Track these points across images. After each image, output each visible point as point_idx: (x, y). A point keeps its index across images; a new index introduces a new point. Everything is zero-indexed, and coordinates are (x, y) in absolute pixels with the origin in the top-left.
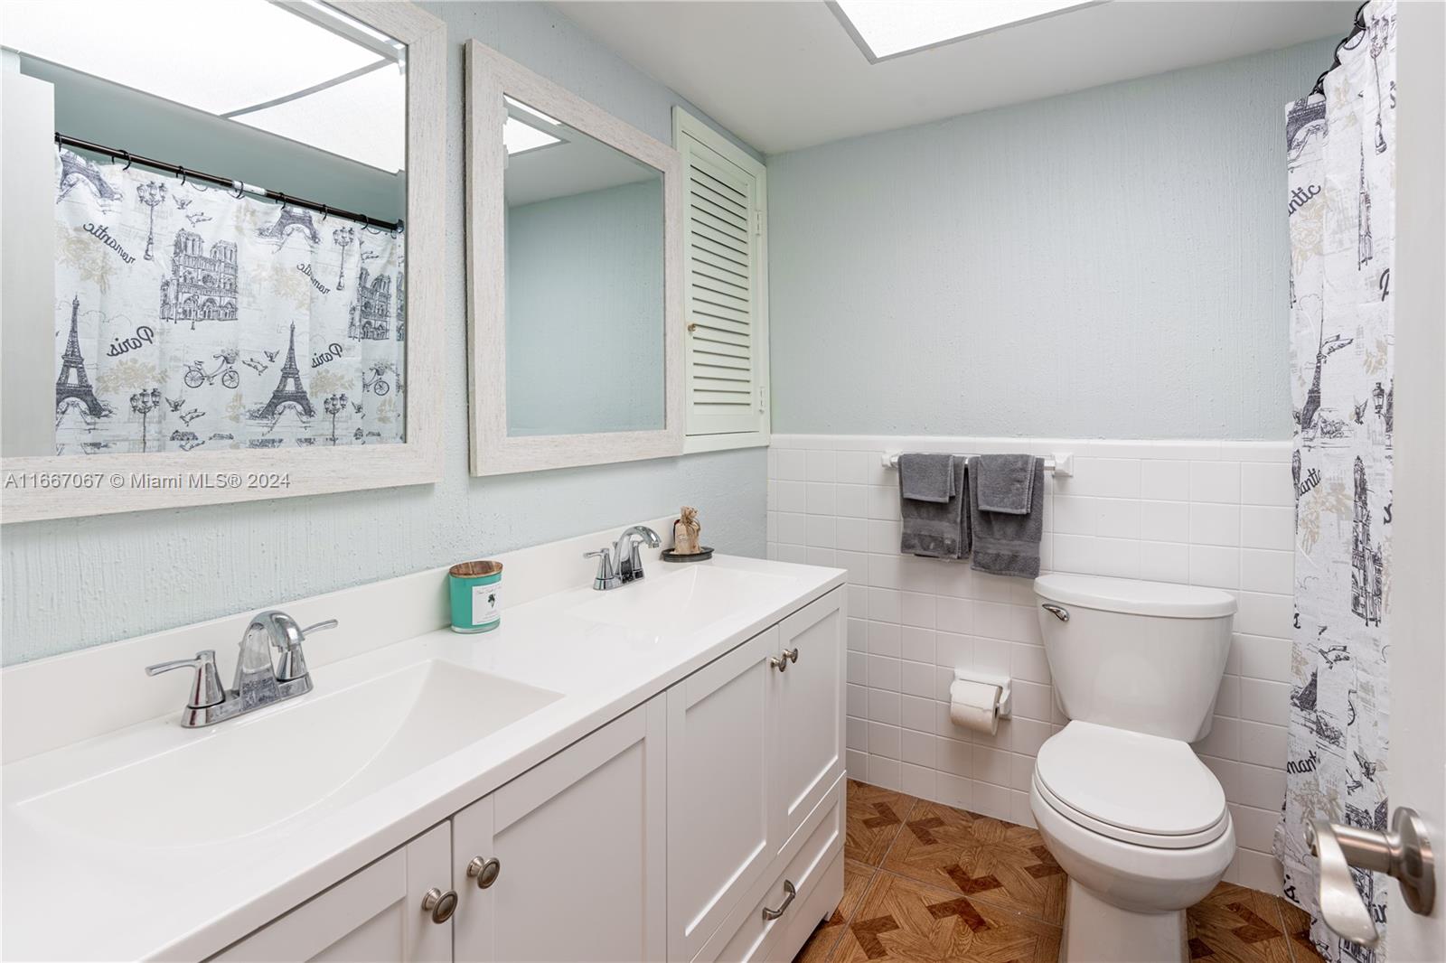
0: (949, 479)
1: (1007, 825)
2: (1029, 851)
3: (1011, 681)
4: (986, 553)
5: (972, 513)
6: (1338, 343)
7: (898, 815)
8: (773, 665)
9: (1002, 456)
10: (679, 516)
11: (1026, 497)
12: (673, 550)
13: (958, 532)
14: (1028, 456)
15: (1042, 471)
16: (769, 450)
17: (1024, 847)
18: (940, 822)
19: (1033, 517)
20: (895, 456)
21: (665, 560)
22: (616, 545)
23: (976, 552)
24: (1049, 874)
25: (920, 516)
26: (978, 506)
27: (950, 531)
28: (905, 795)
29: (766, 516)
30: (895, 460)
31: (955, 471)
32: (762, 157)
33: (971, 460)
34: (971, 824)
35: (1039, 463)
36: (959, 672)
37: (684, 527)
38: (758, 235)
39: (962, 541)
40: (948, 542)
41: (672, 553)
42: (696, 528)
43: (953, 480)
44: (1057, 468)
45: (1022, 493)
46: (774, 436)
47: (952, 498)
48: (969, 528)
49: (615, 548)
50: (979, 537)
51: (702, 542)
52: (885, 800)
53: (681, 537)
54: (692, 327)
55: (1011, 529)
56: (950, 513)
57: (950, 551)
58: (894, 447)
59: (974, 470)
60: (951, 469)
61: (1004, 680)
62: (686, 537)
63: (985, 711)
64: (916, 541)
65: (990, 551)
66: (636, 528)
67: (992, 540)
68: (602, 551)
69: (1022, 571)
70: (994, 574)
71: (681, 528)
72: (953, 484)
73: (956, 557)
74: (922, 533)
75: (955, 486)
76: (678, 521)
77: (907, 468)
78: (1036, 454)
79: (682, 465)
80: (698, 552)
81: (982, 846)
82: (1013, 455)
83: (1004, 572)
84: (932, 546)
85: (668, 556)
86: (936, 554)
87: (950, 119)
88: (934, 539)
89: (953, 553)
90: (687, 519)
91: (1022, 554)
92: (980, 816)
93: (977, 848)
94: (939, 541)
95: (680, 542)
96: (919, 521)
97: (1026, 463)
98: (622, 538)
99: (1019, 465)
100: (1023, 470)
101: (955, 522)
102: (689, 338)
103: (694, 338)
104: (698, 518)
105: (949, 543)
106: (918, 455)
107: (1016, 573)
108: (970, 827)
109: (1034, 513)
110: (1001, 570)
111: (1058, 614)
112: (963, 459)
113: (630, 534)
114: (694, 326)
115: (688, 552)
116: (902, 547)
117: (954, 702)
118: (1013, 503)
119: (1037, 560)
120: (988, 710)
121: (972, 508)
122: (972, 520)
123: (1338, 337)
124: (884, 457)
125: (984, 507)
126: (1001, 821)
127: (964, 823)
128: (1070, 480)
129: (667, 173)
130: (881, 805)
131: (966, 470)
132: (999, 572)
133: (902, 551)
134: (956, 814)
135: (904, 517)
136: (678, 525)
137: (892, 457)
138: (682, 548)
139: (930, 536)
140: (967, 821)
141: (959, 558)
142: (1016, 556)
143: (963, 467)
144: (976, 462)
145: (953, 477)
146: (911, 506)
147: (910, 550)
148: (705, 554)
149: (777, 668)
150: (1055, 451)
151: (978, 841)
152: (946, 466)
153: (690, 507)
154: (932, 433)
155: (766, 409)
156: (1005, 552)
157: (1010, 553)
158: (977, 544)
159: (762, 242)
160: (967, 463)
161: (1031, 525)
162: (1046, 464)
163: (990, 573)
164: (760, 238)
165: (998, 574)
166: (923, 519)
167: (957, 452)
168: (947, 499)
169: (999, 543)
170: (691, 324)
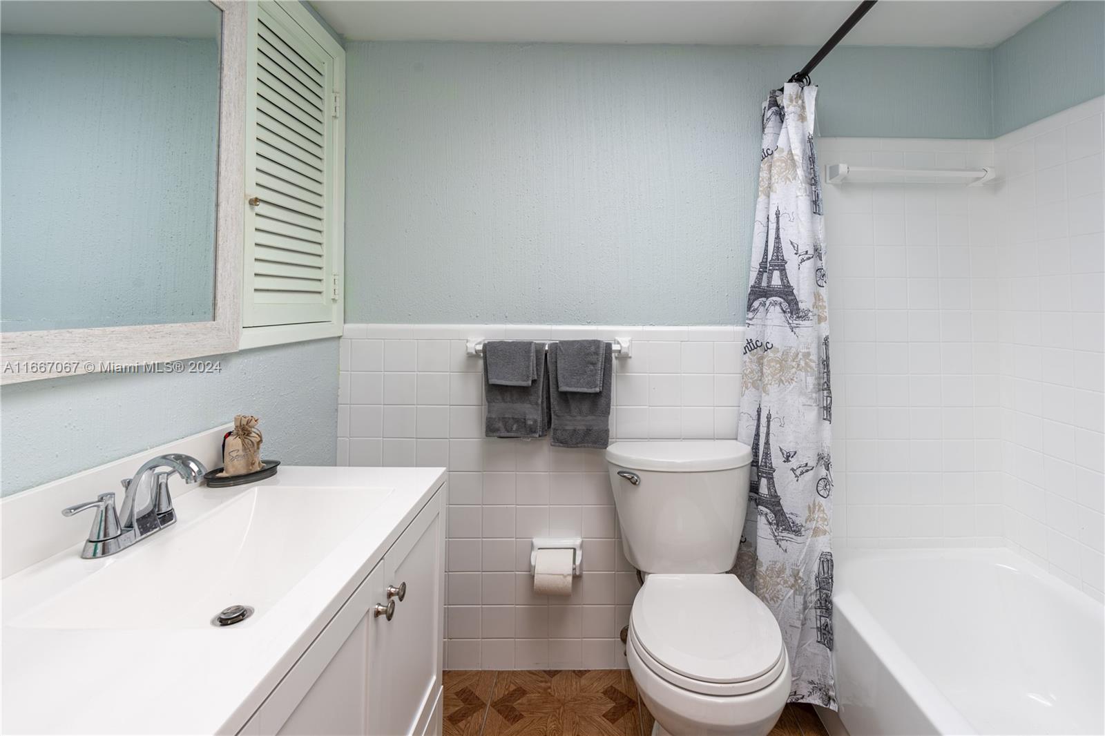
0: (531, 364)
1: (579, 674)
2: (602, 695)
3: (583, 541)
4: (565, 430)
5: (551, 394)
6: (807, 256)
7: (481, 697)
8: (377, 613)
9: (578, 341)
10: (231, 426)
11: (599, 377)
12: (221, 470)
13: (540, 412)
14: (599, 341)
15: (610, 354)
16: (341, 340)
17: (598, 692)
18: (521, 692)
19: (604, 394)
20: (479, 343)
21: (208, 486)
22: (128, 484)
23: (555, 430)
24: (623, 714)
25: (504, 400)
26: (558, 387)
27: (533, 414)
28: (485, 671)
29: (337, 410)
30: (480, 347)
31: (537, 357)
32: (342, 40)
33: (550, 346)
34: (549, 684)
35: (609, 346)
36: (538, 542)
37: (239, 441)
38: (335, 117)
39: (543, 420)
40: (530, 423)
41: (220, 475)
42: (255, 439)
43: (535, 365)
44: (622, 351)
45: (595, 375)
46: (347, 326)
47: (534, 381)
48: (549, 408)
49: (127, 488)
50: (557, 416)
51: (264, 454)
52: (467, 684)
53: (234, 454)
54: (254, 202)
55: (585, 406)
56: (531, 395)
57: (531, 430)
58: (476, 336)
59: (553, 355)
60: (533, 354)
61: (576, 541)
62: (241, 453)
63: (565, 576)
64: (500, 425)
65: (567, 428)
66: (164, 457)
67: (568, 417)
68: (101, 499)
69: (595, 442)
70: (571, 447)
71: (235, 443)
72: (535, 369)
73: (537, 436)
74: (506, 416)
75: (537, 370)
76: (229, 434)
77: (492, 354)
78: (605, 339)
79: (236, 364)
80: (259, 469)
81: (563, 705)
82: (587, 341)
83: (579, 445)
84: (515, 427)
85: (214, 479)
86: (519, 435)
87: (532, 44)
88: (517, 421)
89: (535, 432)
90: (244, 430)
91: (595, 428)
92: (556, 672)
93: (559, 708)
94: (522, 423)
95: (232, 460)
96: (503, 405)
97: (598, 347)
98: (139, 473)
99: (593, 349)
100: (596, 353)
101: (537, 404)
102: (249, 213)
103: (257, 214)
104: (260, 427)
105: (532, 423)
106: (502, 343)
107: (590, 445)
108: (550, 688)
109: (604, 390)
110: (577, 443)
111: (631, 479)
112: (544, 345)
113: (152, 468)
114: (257, 200)
115: (243, 471)
116: (487, 431)
117: (538, 574)
118: (588, 383)
119: (607, 431)
120: (568, 575)
121: (551, 390)
122: (552, 400)
123: (807, 252)
124: (468, 344)
125: (563, 388)
126: (574, 671)
127: (543, 685)
128: (630, 361)
129: (226, 12)
130: (463, 691)
131: (546, 355)
132: (576, 445)
133: (487, 435)
134: (534, 676)
135: (489, 402)
136: (230, 439)
137: (475, 345)
138: (235, 466)
139: (513, 418)
140: (546, 682)
141: (540, 436)
142: (590, 430)
143: (544, 353)
144: (555, 347)
145: (535, 362)
146: (494, 391)
147: (495, 434)
148: (268, 470)
149: (383, 617)
150: (621, 336)
151: (559, 700)
152: (528, 352)
153: (248, 414)
154: (512, 322)
155: (340, 298)
156: (581, 427)
157: (584, 428)
158: (556, 422)
159: (339, 125)
160: (547, 348)
161: (603, 401)
162: (615, 347)
163: (568, 447)
164: (337, 121)
165: (575, 447)
166: (506, 402)
167: (537, 340)
168: (530, 383)
169: (577, 421)
170: (253, 197)
